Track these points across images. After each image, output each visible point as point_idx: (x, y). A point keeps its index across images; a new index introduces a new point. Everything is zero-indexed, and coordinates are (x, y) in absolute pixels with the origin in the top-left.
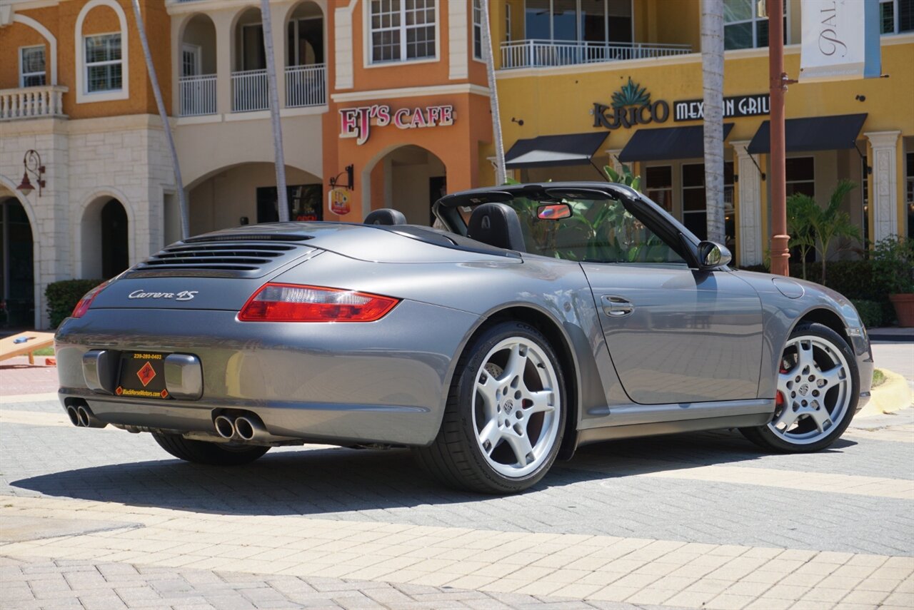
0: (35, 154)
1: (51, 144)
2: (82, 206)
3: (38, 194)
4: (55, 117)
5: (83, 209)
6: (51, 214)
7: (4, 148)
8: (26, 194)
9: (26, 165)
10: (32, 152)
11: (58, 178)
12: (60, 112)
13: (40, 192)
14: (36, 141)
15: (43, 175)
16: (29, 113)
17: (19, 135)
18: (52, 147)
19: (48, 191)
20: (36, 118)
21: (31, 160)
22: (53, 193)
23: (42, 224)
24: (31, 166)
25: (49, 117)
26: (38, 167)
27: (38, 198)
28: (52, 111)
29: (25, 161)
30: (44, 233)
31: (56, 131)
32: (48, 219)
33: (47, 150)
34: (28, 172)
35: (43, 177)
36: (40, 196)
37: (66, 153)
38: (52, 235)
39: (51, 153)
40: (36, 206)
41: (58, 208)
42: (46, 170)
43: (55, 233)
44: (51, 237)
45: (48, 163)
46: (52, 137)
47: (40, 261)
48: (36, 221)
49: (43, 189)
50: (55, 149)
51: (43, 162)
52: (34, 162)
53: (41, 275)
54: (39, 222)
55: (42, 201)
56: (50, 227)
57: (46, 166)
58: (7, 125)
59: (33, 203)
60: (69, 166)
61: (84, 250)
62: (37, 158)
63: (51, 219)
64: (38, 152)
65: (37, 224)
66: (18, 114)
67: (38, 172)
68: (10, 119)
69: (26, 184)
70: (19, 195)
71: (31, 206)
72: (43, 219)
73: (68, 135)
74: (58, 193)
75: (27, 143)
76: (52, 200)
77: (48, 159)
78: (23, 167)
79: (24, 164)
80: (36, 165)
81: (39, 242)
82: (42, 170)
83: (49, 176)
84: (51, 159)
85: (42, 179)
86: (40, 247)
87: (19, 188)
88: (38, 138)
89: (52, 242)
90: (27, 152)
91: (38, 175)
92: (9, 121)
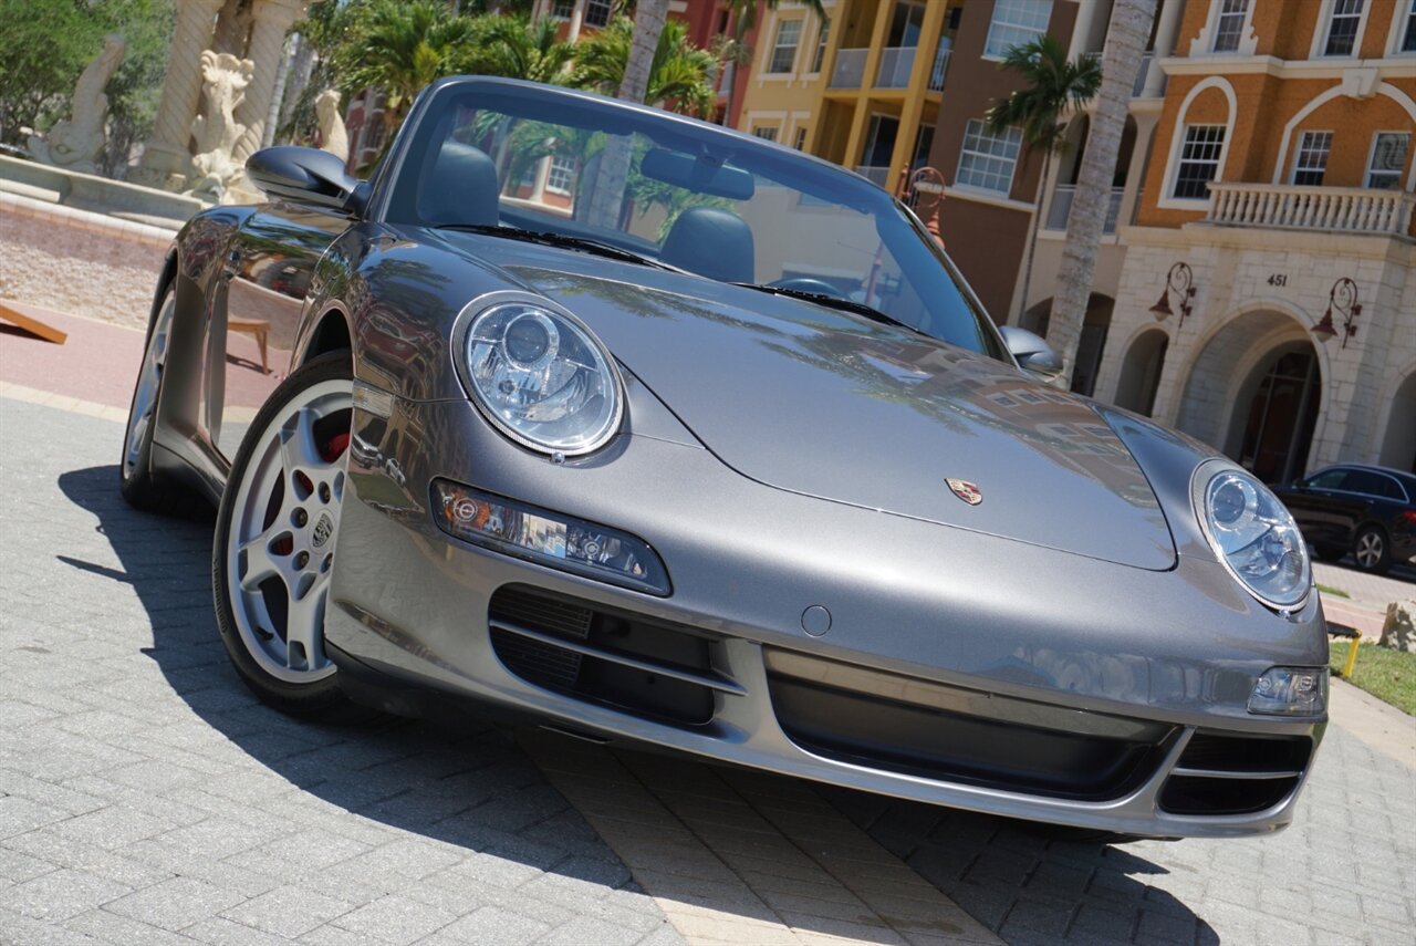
0: (1350, 284)
1: (1378, 276)
2: (1401, 374)
3: (1342, 344)
4: (1393, 237)
5: (1402, 379)
6: (1353, 377)
7: (1312, 270)
8: (1322, 340)
9: (1332, 299)
10: (1347, 281)
11: (1376, 325)
12: (1405, 231)
13: (1345, 341)
14: (1358, 267)
15: (1355, 318)
16: (1360, 225)
17: (1338, 254)
18: (1378, 280)
19: (1358, 343)
20: (1367, 235)
21: (1342, 293)
22: (1363, 347)
23: (1338, 388)
24: (1341, 301)
25: (1385, 236)
26: (1352, 304)
27: (1341, 350)
28: (1392, 227)
29: (1333, 293)
30: (1336, 401)
31: (1390, 257)
32: (1346, 382)
33: (1371, 282)
34: (1334, 310)
35: (1356, 320)
36: (1344, 347)
37: (1398, 292)
38: (1347, 406)
39: (1375, 288)
40: (1336, 360)
41: (1364, 369)
42: (1362, 312)
43: (1352, 404)
44: (1345, 410)
45: (1366, 302)
46: (1383, 263)
47: (1321, 441)
48: (1329, 382)
49: (1350, 338)
50: (1382, 283)
51: (1361, 298)
52: (1347, 297)
53: (1317, 460)
54: (1335, 384)
55: (1347, 354)
56: (1347, 394)
57: (1364, 306)
58: (1325, 237)
59: (1332, 356)
60: (1397, 311)
61: (1388, 437)
62: (1353, 291)
63: (1351, 383)
64: (1357, 284)
65: (1331, 387)
66: (1344, 223)
67: (1349, 313)
68: (1332, 229)
69: (1326, 326)
70: (1314, 338)
71: (1328, 359)
72: (1340, 382)
73: (1407, 268)
74: (1370, 349)
75: (1345, 268)
76: (1359, 357)
77: (1367, 296)
78: (1329, 301)
79: (1329, 296)
80: (1350, 301)
81: (1326, 413)
82: (1357, 310)
83: (1364, 322)
84: (1373, 298)
85: (1353, 324)
86: (1327, 420)
87: (1316, 329)
88: (1362, 264)
89: (1344, 416)
90: (1340, 280)
91: (1349, 315)
92: (1329, 233)
